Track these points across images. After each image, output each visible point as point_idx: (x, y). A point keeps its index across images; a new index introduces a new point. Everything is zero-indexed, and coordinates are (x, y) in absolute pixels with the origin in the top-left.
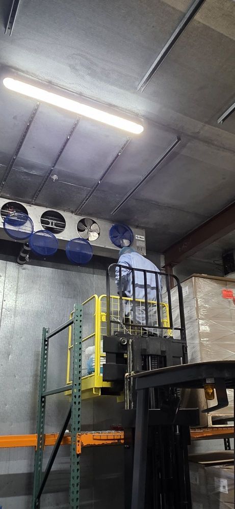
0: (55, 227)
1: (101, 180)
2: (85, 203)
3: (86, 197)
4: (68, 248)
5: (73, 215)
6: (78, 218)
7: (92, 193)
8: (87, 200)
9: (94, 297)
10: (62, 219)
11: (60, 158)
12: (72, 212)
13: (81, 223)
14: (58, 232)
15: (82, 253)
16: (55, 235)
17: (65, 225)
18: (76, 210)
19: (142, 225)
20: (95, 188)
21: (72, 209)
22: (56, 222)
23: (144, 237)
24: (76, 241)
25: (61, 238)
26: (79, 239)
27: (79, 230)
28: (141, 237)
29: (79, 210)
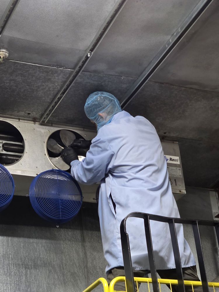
0: (4, 152)
1: (92, 50)
2: (59, 99)
3: (61, 88)
4: (33, 192)
5: (37, 126)
6: (47, 131)
7: (75, 77)
8: (63, 93)
9: (100, 283)
10: (17, 136)
11: (13, 17)
12: (34, 120)
13: (53, 141)
14: (11, 162)
15: (62, 200)
16: (7, 167)
17: (23, 147)
18: (42, 115)
19: (172, 135)
20: (81, 67)
21: (34, 114)
22: (4, 142)
23: (177, 158)
24: (48, 177)
25: (19, 173)
26: (52, 172)
27: (52, 154)
28: (173, 157)
29: (48, 115)
